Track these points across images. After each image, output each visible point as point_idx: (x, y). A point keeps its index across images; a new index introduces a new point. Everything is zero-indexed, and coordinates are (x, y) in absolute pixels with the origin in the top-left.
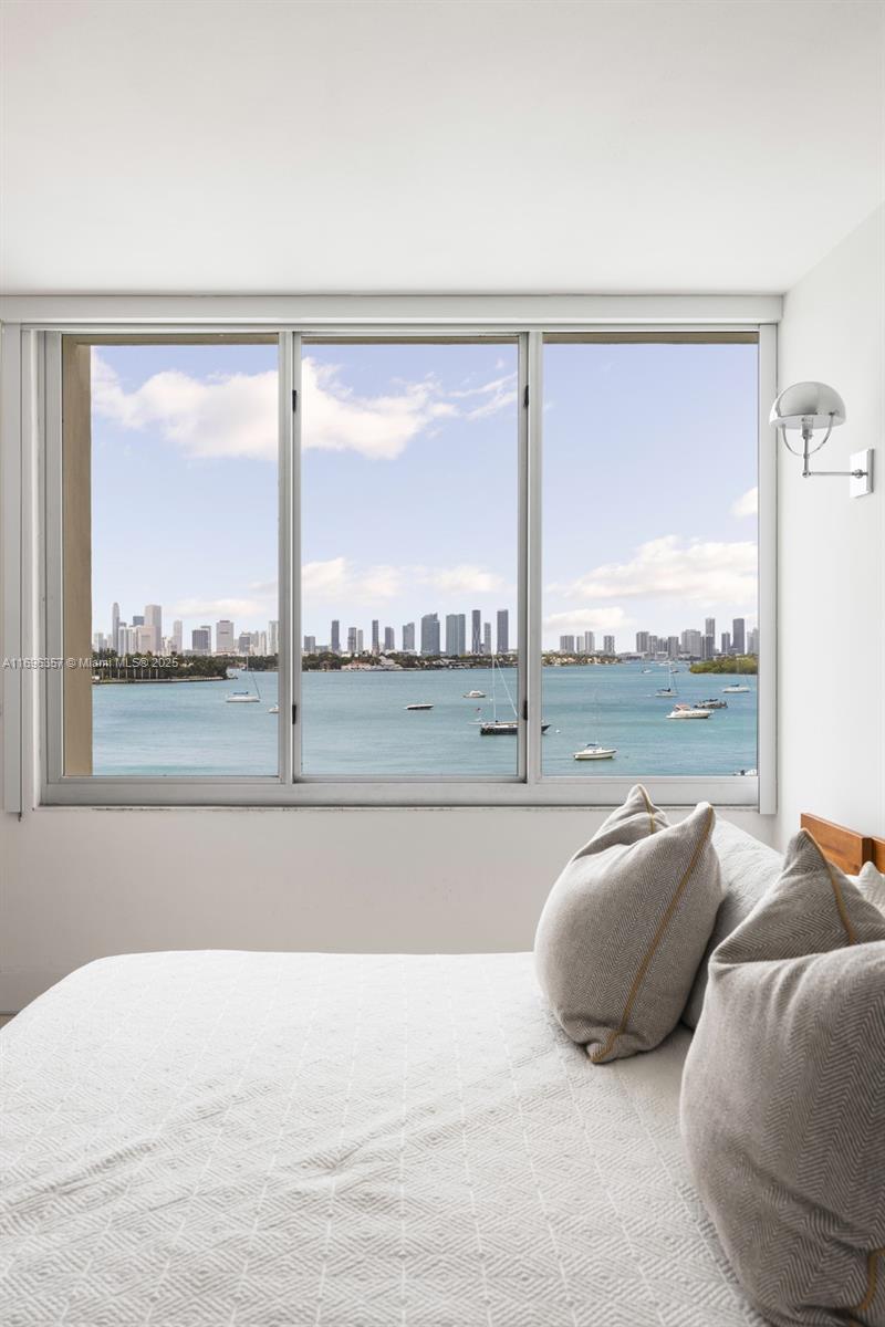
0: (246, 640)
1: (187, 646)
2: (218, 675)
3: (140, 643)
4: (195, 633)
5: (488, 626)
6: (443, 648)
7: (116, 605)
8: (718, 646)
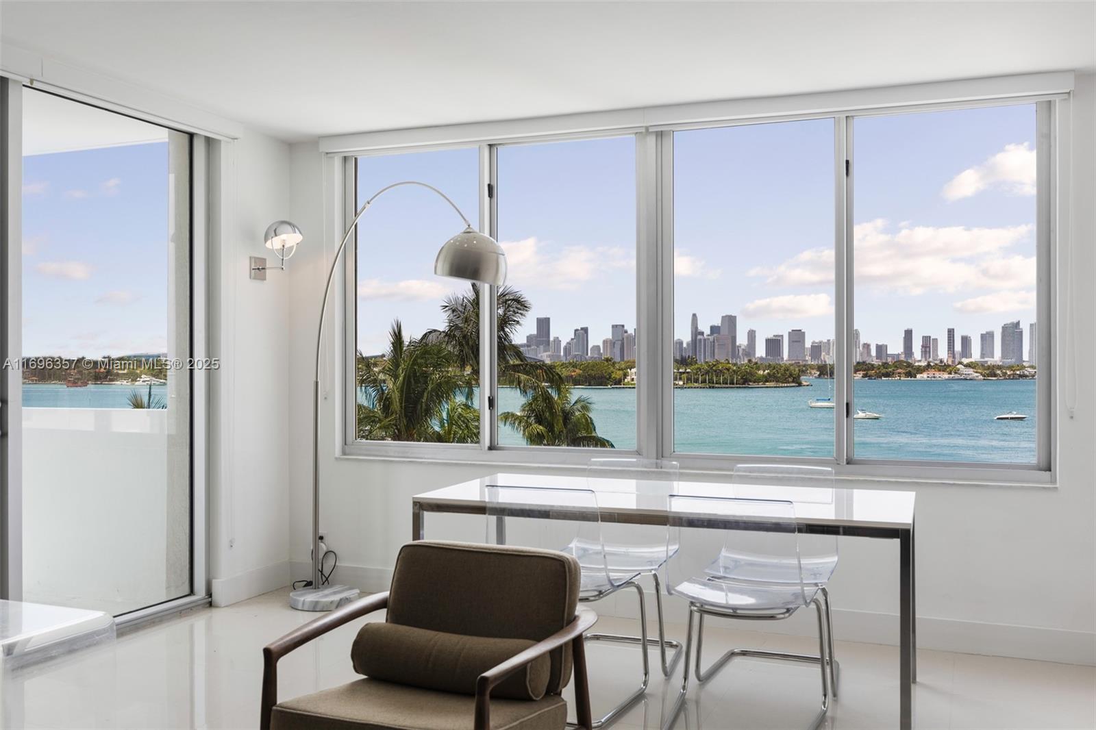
0: (817, 349)
1: (759, 352)
2: (793, 382)
3: (716, 351)
4: (768, 341)
6: (1026, 357)
7: (694, 315)
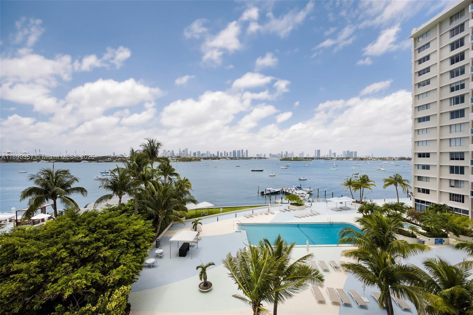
0: (202, 155)
1: (192, 155)
2: (199, 160)
3: (184, 155)
4: (194, 153)
5: (244, 153)
6: (237, 156)
7: (180, 148)
8: (283, 156)
